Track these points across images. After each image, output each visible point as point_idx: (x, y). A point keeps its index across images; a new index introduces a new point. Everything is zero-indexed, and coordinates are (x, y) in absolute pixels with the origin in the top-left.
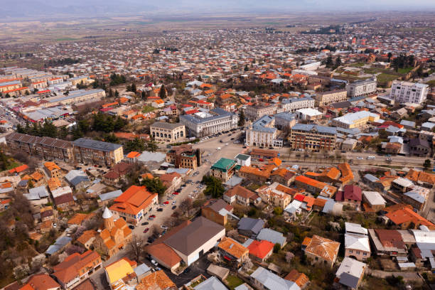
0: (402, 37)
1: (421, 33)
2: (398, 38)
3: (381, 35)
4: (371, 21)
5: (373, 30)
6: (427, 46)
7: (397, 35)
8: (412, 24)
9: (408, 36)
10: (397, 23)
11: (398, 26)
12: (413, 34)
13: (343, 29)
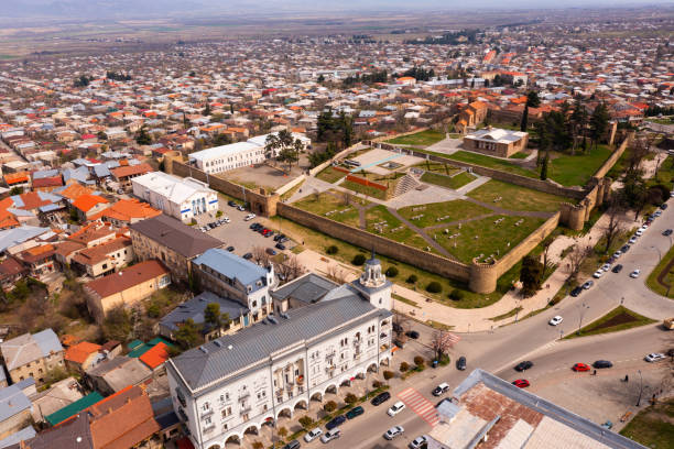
0: (583, 48)
1: (617, 41)
2: (575, 50)
3: (545, 45)
4: (535, 22)
5: (533, 37)
6: (633, 67)
7: (574, 45)
8: (600, 26)
9: (593, 45)
10: (576, 24)
11: (577, 29)
12: (603, 41)
13: (483, 36)
